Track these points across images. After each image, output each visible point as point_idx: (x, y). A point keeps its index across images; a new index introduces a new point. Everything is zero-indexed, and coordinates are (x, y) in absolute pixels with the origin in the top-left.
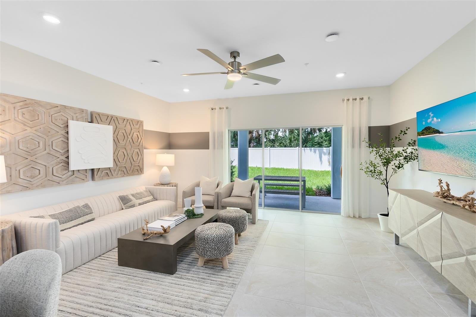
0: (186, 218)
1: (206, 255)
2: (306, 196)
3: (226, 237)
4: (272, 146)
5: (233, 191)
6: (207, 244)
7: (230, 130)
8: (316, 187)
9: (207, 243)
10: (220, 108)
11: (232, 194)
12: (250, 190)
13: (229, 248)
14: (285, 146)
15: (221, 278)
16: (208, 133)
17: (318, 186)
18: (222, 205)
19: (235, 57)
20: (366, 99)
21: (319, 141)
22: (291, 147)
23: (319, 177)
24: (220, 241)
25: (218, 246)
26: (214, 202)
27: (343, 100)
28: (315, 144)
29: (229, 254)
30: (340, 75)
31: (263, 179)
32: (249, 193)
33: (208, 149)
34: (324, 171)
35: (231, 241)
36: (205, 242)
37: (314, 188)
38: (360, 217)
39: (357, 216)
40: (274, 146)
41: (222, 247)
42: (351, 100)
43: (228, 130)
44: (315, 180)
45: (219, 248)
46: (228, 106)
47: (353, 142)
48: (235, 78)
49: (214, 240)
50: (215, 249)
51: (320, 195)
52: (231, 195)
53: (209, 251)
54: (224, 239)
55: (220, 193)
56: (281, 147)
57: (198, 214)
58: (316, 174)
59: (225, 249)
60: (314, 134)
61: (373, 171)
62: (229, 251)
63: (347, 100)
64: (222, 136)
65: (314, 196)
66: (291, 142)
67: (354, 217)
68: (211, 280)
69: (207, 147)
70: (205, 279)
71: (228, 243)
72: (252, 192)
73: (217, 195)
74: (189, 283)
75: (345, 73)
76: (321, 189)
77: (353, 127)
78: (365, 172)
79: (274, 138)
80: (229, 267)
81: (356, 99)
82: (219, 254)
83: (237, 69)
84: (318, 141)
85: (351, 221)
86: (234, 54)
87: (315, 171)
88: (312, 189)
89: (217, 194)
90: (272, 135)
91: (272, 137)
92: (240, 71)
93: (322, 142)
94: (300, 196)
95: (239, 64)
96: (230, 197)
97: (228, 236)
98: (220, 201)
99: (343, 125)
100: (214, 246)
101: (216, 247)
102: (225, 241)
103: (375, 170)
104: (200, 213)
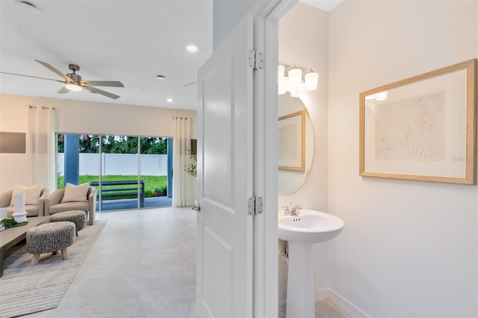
0: (4, 228)
1: (44, 250)
2: (145, 198)
3: (67, 230)
4: (106, 151)
5: (64, 197)
6: (45, 240)
7: (57, 133)
8: (154, 190)
9: (46, 238)
10: (44, 108)
11: (63, 200)
12: (86, 194)
13: (70, 240)
14: (123, 152)
15: (63, 266)
16: (24, 135)
17: (157, 189)
18: (49, 212)
19: (74, 70)
20: (189, 119)
21: (160, 148)
22: (130, 153)
23: (158, 182)
24: (61, 234)
25: (59, 239)
26: (38, 211)
27: (174, 118)
28: (156, 150)
29: (70, 245)
30: (170, 100)
31: (100, 185)
32: (85, 197)
33: (24, 152)
34: (163, 176)
35: (72, 233)
36: (42, 238)
37: (153, 191)
38: (185, 206)
39: (184, 205)
40: (109, 152)
41: (63, 239)
42: (179, 118)
43: (55, 133)
44: (154, 185)
45: (60, 241)
46: (55, 107)
47: (181, 151)
48: (74, 88)
49: (53, 235)
50: (55, 243)
51: (158, 196)
52: (61, 201)
53: (48, 245)
54: (65, 232)
55: (47, 200)
56: (117, 152)
57: (20, 223)
58: (155, 179)
59: (67, 241)
60: (155, 142)
61: (192, 171)
62: (70, 242)
63: (176, 118)
64: (46, 138)
65: (152, 197)
66: (130, 148)
67: (182, 206)
68: (52, 269)
69: (23, 151)
70: (44, 271)
71: (69, 235)
72: (88, 196)
73: (42, 203)
74: (24, 278)
75: (173, 99)
76: (159, 192)
77: (181, 139)
78: (188, 172)
79: (109, 143)
80: (69, 257)
81: (182, 118)
82: (60, 246)
83: (77, 81)
84: (158, 148)
85: (180, 210)
86: (74, 68)
87: (155, 176)
88: (150, 192)
89: (43, 201)
90: (107, 140)
91: (107, 142)
92: (80, 84)
93: (162, 149)
94: (138, 199)
95: (79, 78)
96: (60, 203)
97: (69, 229)
98: (48, 208)
99: (173, 137)
100: (54, 240)
101: (57, 240)
102: (66, 234)
103: (193, 170)
104: (22, 222)
